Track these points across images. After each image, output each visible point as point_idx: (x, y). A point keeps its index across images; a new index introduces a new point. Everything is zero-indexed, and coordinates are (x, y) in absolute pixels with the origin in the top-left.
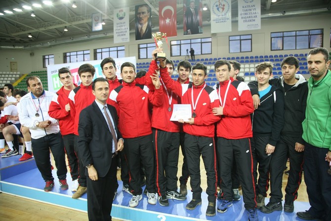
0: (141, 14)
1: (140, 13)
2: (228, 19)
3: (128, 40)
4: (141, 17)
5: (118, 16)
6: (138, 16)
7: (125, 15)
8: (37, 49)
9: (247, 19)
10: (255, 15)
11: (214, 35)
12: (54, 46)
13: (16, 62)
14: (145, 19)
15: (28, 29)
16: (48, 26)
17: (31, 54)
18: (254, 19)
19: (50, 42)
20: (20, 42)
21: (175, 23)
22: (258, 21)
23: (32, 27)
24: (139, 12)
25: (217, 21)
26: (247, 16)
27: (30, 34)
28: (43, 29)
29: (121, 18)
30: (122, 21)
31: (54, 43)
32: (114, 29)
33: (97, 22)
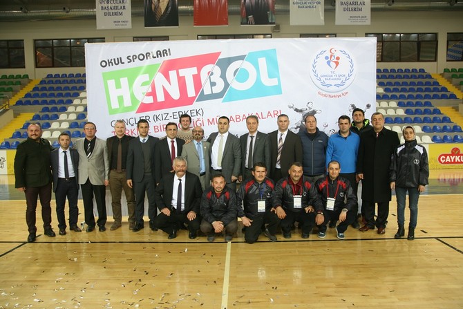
2: (319, 3)
3: (129, 25)
9: (350, 6)
10: (362, 1)
18: (360, 7)
25: (301, 5)
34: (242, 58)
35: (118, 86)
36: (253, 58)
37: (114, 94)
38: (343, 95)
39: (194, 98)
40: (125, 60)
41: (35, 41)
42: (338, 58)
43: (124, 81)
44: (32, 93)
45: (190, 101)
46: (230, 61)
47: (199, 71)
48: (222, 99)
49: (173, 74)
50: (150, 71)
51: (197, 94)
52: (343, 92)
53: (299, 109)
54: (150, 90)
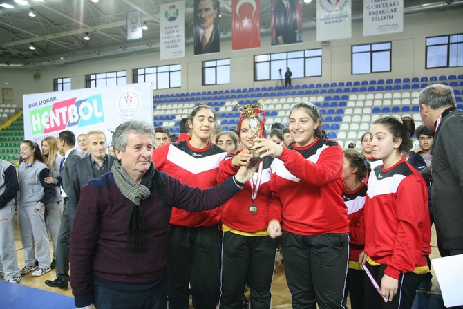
0: (204, 12)
1: (201, 11)
2: (346, 16)
3: (183, 55)
4: (203, 16)
5: (166, 16)
6: (199, 15)
7: (177, 14)
8: (45, 68)
9: (380, 16)
10: (393, 8)
11: (326, 44)
12: (71, 63)
13: (11, 89)
14: (210, 20)
15: (29, 36)
16: (59, 32)
17: (35, 77)
18: (391, 14)
19: (65, 57)
20: (18, 57)
21: (258, 25)
22: (399, 17)
23: (35, 33)
24: (200, 8)
25: (327, 21)
26: (378, 10)
27: (32, 44)
28: (52, 37)
29: (172, 19)
30: (173, 23)
31: (70, 59)
32: (161, 36)
33: (134, 25)
34: (85, 100)
37: (34, 123)
40: (38, 104)
43: (38, 115)
46: (81, 102)
47: (68, 109)
48: (78, 125)
49: (57, 111)
54: (48, 121)
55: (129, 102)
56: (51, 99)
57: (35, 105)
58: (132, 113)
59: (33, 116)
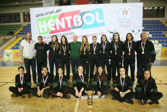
34: (89, 12)
35: (42, 24)
36: (93, 12)
37: (41, 27)
38: (129, 26)
39: (70, 28)
40: (45, 14)
41: (24, 13)
42: (127, 11)
43: (44, 22)
44: (22, 31)
45: (69, 29)
46: (84, 13)
47: (72, 17)
48: (81, 28)
49: (62, 19)
50: (54, 18)
51: (72, 26)
52: (129, 25)
53: (112, 32)
54: (54, 25)
55: (125, 14)
56: (57, 11)
57: (42, 15)
58: (127, 21)
59: (40, 23)
